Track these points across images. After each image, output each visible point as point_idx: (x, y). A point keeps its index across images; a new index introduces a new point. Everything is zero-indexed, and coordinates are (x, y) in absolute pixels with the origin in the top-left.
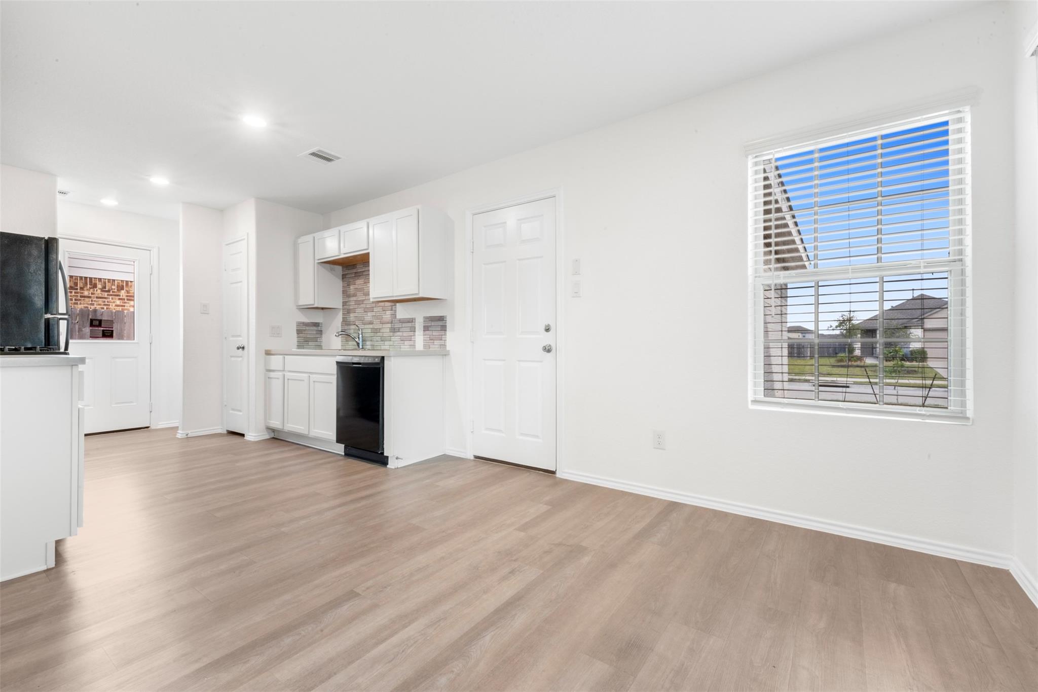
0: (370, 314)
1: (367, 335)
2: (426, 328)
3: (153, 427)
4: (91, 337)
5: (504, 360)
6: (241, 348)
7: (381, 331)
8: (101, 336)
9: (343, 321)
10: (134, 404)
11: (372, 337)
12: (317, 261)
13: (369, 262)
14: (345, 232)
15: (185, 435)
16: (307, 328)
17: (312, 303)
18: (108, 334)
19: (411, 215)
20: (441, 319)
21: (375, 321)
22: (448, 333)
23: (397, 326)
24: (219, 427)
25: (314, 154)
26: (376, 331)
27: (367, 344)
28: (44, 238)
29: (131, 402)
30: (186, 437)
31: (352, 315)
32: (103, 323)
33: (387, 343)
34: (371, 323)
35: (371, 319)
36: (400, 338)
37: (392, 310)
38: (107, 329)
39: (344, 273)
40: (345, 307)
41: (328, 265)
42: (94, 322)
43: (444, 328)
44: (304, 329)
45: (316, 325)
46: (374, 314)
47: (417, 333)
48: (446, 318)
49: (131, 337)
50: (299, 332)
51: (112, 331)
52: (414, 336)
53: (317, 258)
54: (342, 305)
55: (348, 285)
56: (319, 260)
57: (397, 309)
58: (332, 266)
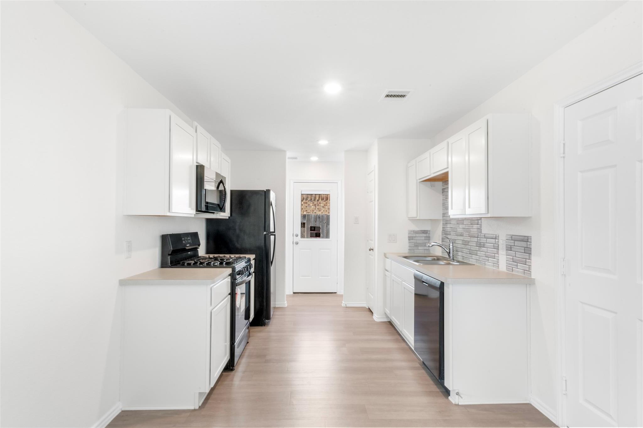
0: (461, 226)
1: (459, 246)
2: (509, 248)
3: (338, 293)
4: (311, 237)
5: (616, 313)
6: (371, 249)
7: (469, 244)
8: (315, 236)
9: (443, 231)
10: (330, 277)
11: (463, 248)
12: (418, 181)
13: (448, 180)
14: (433, 154)
15: (345, 305)
16: (417, 235)
17: (415, 216)
18: (318, 235)
19: (481, 128)
20: (526, 240)
21: (466, 234)
22: (533, 257)
23: (483, 241)
24: (364, 303)
25: (387, 96)
26: (466, 243)
27: (459, 254)
28: (264, 190)
29: (328, 276)
30: (346, 306)
31: (449, 226)
32: (316, 229)
33: (474, 257)
34: (462, 235)
35: (462, 232)
36: (485, 254)
37: (478, 224)
38: (318, 232)
39: (443, 188)
40: (444, 218)
41: (429, 183)
42: (312, 228)
43: (528, 251)
44: (415, 236)
45: (425, 232)
46: (463, 226)
47: (500, 252)
48: (531, 239)
49: (327, 236)
50: (410, 238)
51: (320, 233)
52: (498, 253)
53: (418, 178)
54: (442, 216)
55: (446, 199)
56: (420, 179)
57: (482, 224)
58: (433, 183)
